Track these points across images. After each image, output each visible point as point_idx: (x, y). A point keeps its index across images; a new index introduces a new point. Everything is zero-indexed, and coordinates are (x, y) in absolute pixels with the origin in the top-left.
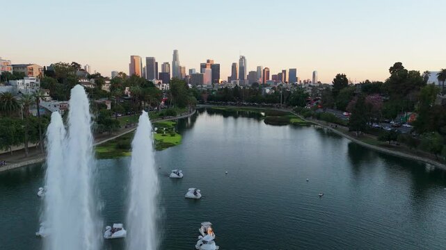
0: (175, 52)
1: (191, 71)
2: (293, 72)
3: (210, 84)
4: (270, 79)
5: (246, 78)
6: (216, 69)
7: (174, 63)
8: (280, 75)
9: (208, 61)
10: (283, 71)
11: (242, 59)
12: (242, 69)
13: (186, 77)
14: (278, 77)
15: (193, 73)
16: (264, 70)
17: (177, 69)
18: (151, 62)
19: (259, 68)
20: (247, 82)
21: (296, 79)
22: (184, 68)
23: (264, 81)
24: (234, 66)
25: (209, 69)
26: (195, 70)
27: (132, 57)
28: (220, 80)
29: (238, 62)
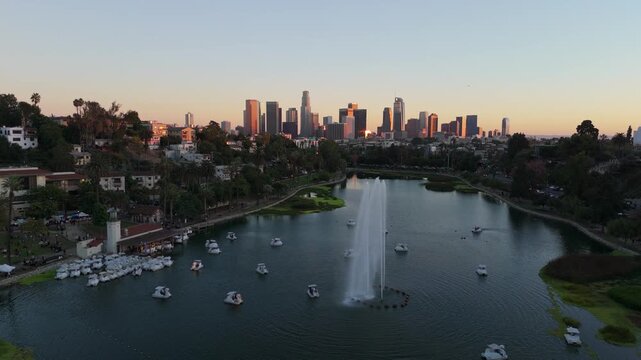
0: (305, 94)
1: (326, 119)
2: (472, 120)
3: (353, 138)
4: (439, 130)
5: (403, 129)
6: (361, 117)
7: (303, 109)
8: (453, 124)
9: (350, 106)
10: (458, 118)
11: (399, 102)
12: (399, 116)
13: (320, 127)
14: (451, 128)
15: (329, 122)
16: (430, 117)
17: (308, 117)
18: (272, 107)
19: (422, 114)
20: (405, 135)
21: (477, 130)
22: (317, 116)
23: (429, 134)
24: (386, 112)
25: (351, 116)
26: (331, 117)
27: (248, 102)
28: (367, 132)
29: (392, 107)
